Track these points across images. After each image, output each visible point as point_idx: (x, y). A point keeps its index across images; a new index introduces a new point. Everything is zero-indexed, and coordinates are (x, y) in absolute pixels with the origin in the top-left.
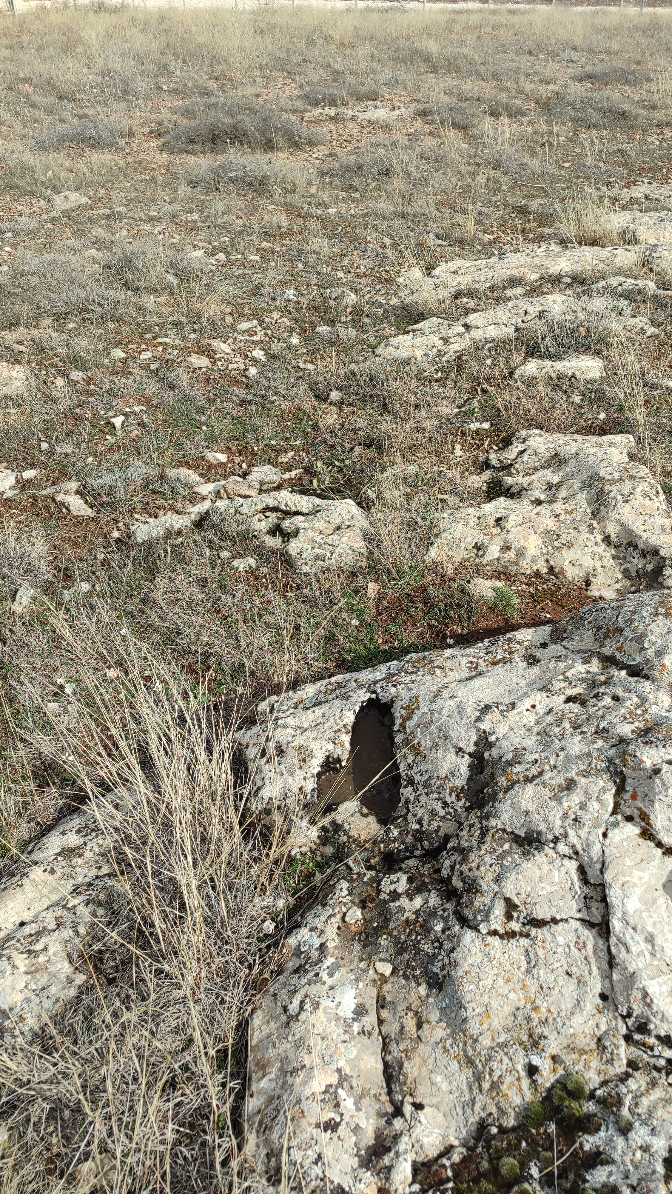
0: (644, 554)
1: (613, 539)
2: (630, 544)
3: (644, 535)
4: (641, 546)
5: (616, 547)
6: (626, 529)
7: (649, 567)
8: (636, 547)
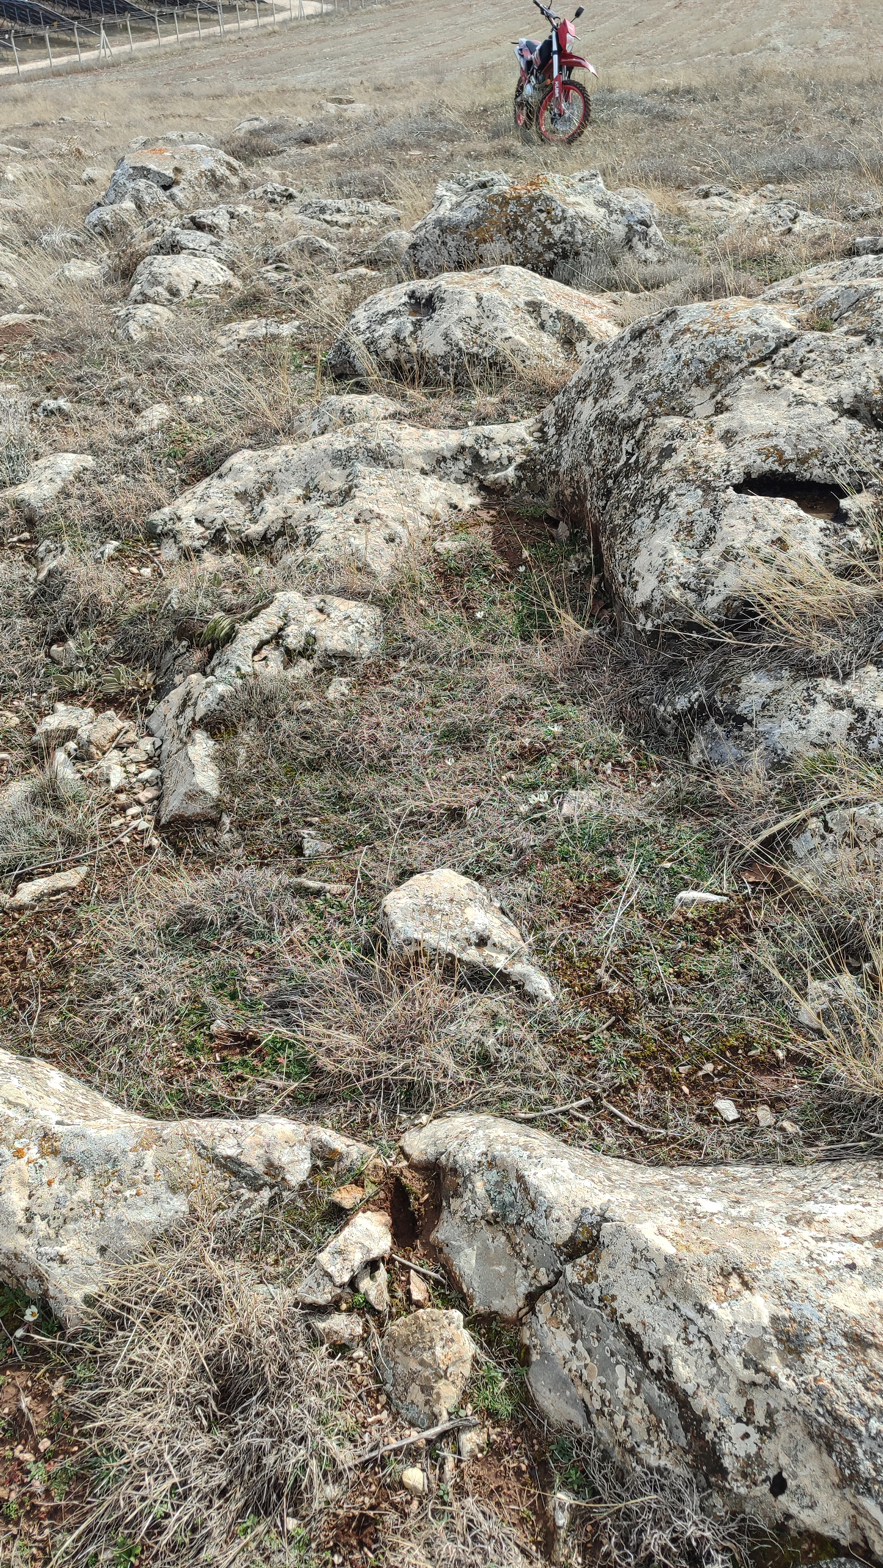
0: (455, 458)
1: (427, 468)
2: (438, 462)
3: (442, 445)
4: (448, 455)
5: (433, 472)
6: (428, 453)
7: (469, 462)
8: (444, 459)
